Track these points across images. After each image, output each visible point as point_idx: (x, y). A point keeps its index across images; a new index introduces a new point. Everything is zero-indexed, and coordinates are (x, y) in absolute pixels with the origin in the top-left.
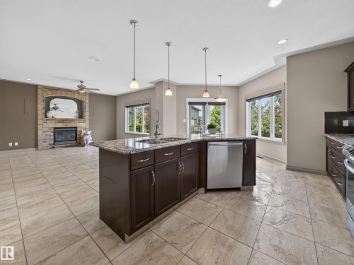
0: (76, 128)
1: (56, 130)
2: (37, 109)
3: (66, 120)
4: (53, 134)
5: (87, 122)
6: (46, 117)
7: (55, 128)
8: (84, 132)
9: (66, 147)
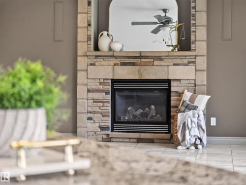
0: (168, 81)
1: (117, 86)
2: (76, 27)
3: (141, 56)
4: (109, 98)
5: (202, 62)
6: (97, 48)
7: (114, 81)
8: (187, 96)
9: (139, 140)
